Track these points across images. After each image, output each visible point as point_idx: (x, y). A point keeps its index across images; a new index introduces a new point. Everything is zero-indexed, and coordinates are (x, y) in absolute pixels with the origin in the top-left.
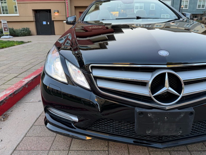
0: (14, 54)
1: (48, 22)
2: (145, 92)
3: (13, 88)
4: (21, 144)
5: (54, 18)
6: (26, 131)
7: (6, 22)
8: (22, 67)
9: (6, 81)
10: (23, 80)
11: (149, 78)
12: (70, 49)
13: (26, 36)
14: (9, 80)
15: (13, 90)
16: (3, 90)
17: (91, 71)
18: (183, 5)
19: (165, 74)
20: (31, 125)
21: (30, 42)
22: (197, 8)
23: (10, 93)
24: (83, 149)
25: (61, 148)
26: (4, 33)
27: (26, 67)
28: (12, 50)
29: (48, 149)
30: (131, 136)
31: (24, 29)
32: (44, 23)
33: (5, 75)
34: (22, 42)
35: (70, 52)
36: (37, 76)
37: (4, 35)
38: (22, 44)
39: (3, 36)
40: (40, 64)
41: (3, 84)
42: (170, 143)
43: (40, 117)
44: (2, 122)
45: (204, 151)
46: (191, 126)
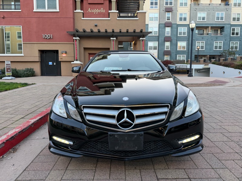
0: (19, 97)
1: (55, 62)
2: (113, 121)
3: (21, 127)
4: (29, 167)
5: (61, 59)
6: (33, 159)
7: (10, 63)
8: (27, 109)
9: (14, 122)
10: (30, 121)
11: (116, 113)
12: (71, 95)
13: (29, 77)
14: (17, 121)
15: (22, 128)
17: (82, 109)
18: (199, 46)
19: (124, 110)
20: (37, 155)
21: (35, 84)
22: (214, 49)
23: (19, 130)
24: (77, 169)
25: (60, 169)
26: (6, 74)
27: (32, 109)
28: (17, 92)
29: (50, 169)
30: (107, 153)
31: (28, 70)
32: (50, 63)
33: (12, 116)
34: (26, 85)
35: (70, 97)
36: (42, 118)
37: (6, 76)
38: (26, 86)
39: (4, 77)
41: (12, 124)
43: (44, 150)
44: (12, 154)
45: (165, 169)
46: (143, 144)
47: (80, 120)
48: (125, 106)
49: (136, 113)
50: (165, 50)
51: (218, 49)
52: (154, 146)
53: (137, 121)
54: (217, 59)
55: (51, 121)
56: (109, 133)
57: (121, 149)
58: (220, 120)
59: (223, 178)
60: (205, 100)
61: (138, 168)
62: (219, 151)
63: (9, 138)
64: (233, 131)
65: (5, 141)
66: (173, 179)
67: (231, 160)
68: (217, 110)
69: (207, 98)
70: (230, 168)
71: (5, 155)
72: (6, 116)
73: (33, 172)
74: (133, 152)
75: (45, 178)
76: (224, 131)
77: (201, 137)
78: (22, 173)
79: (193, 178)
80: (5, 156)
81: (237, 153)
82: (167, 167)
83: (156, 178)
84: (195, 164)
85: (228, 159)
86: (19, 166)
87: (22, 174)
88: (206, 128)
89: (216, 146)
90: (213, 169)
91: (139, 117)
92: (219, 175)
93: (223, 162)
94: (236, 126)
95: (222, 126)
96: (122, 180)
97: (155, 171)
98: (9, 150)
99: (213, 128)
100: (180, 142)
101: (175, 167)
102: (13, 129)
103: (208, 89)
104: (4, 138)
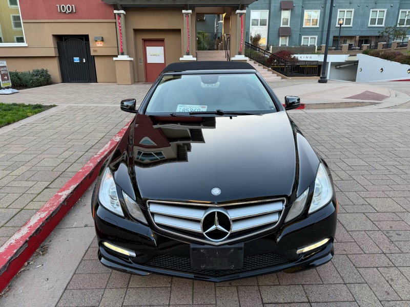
0: (34, 138)
1: (84, 57)
3: (48, 208)
4: (71, 282)
5: (95, 51)
6: (75, 268)
7: (5, 64)
8: (52, 168)
9: (34, 196)
10: (60, 194)
11: (201, 215)
14: (39, 194)
15: (49, 212)
16: (34, 211)
17: (148, 206)
18: (343, 19)
20: (80, 260)
21: (54, 106)
22: (369, 25)
23: (46, 216)
24: (143, 286)
25: (119, 286)
26: (2, 83)
27: (59, 167)
28: (27, 128)
29: (104, 287)
30: (190, 271)
31: (37, 73)
32: (77, 60)
33: (30, 184)
36: (78, 186)
37: (1, 89)
38: (41, 112)
41: (32, 201)
42: (226, 277)
43: (90, 250)
44: (41, 257)
45: (274, 285)
46: (243, 260)
47: (144, 221)
48: (216, 205)
49: (232, 214)
50: (282, 26)
51: (376, 25)
54: (373, 44)
56: (192, 245)
57: (210, 267)
58: (365, 187)
59: (358, 301)
60: (344, 139)
61: (235, 284)
62: (356, 250)
63: (33, 232)
64: (383, 209)
65: (28, 239)
66: (286, 303)
67: (374, 267)
68: (362, 163)
69: (348, 136)
70: (369, 282)
71: (31, 259)
72: (20, 185)
73: (79, 293)
75: (98, 304)
76: (369, 209)
77: (331, 241)
78: (62, 295)
79: (314, 301)
80: (32, 261)
81: (383, 253)
82: (277, 281)
83: (261, 302)
84: (319, 275)
85: (370, 266)
87: (63, 297)
88: (341, 204)
89: (353, 241)
90: (345, 284)
92: (353, 295)
93: (361, 270)
94: (389, 199)
95: (366, 199)
97: (259, 289)
98: (35, 250)
99: (351, 203)
100: (299, 251)
101: (290, 282)
102: (35, 213)
103: (350, 113)
104: (25, 232)
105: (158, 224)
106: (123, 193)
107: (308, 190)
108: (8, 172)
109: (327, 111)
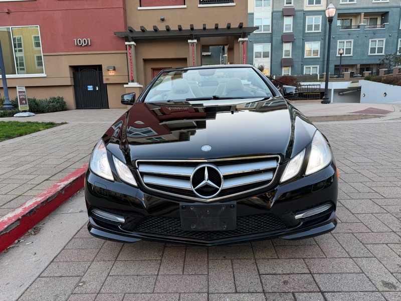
0: (41, 145)
1: (97, 86)
2: (187, 186)
3: (46, 194)
4: (58, 256)
5: (107, 79)
6: (64, 244)
7: (24, 89)
8: (55, 166)
9: (33, 186)
10: (58, 184)
11: (190, 172)
13: (56, 111)
14: (38, 184)
15: (46, 197)
16: (32, 197)
17: (137, 167)
18: (343, 49)
19: (204, 168)
20: (70, 238)
21: (66, 123)
22: (369, 54)
23: (42, 200)
24: (132, 259)
25: (107, 259)
26: (20, 107)
27: (62, 165)
28: (37, 138)
29: (91, 260)
30: (180, 235)
31: (54, 100)
32: (90, 88)
33: (32, 177)
34: (52, 125)
36: (77, 178)
37: (19, 112)
38: (53, 127)
39: (17, 113)
40: (82, 160)
41: (31, 189)
43: (81, 230)
44: (32, 237)
45: (272, 259)
46: (236, 220)
47: (134, 183)
48: (206, 161)
49: (223, 171)
50: (284, 57)
51: (376, 54)
52: (253, 223)
53: (226, 185)
54: (374, 71)
55: (89, 185)
56: (181, 204)
57: (200, 228)
58: (371, 178)
59: (366, 273)
60: (348, 143)
61: (229, 258)
62: (364, 229)
63: (26, 212)
64: (390, 196)
65: (20, 217)
66: (284, 274)
67: (383, 244)
68: (366, 160)
69: (352, 140)
70: (379, 256)
71: (22, 238)
72: (22, 178)
73: (65, 265)
74: (221, 233)
75: (83, 274)
76: (376, 196)
77: (334, 208)
78: (48, 266)
79: (317, 272)
81: (393, 232)
82: (276, 255)
83: (257, 273)
84: (322, 250)
85: (378, 242)
86: (44, 255)
87: (48, 268)
88: (346, 192)
89: (359, 221)
90: (351, 258)
91: (228, 177)
92: (360, 268)
93: (369, 246)
94: (397, 188)
95: (373, 188)
96: (203, 276)
97: (256, 262)
98: (27, 230)
99: (357, 191)
100: (297, 217)
101: (289, 256)
103: (353, 124)
104: (19, 212)
105: (147, 184)
106: (113, 157)
107: (304, 151)
108: (13, 168)
109: (330, 123)
